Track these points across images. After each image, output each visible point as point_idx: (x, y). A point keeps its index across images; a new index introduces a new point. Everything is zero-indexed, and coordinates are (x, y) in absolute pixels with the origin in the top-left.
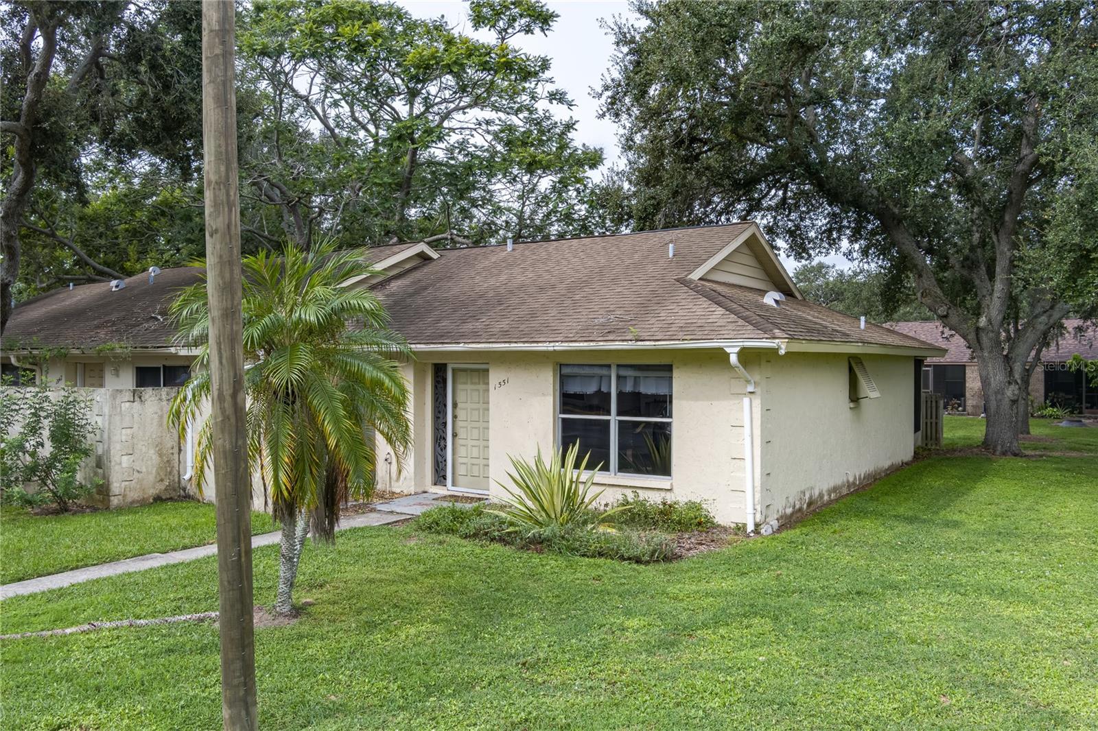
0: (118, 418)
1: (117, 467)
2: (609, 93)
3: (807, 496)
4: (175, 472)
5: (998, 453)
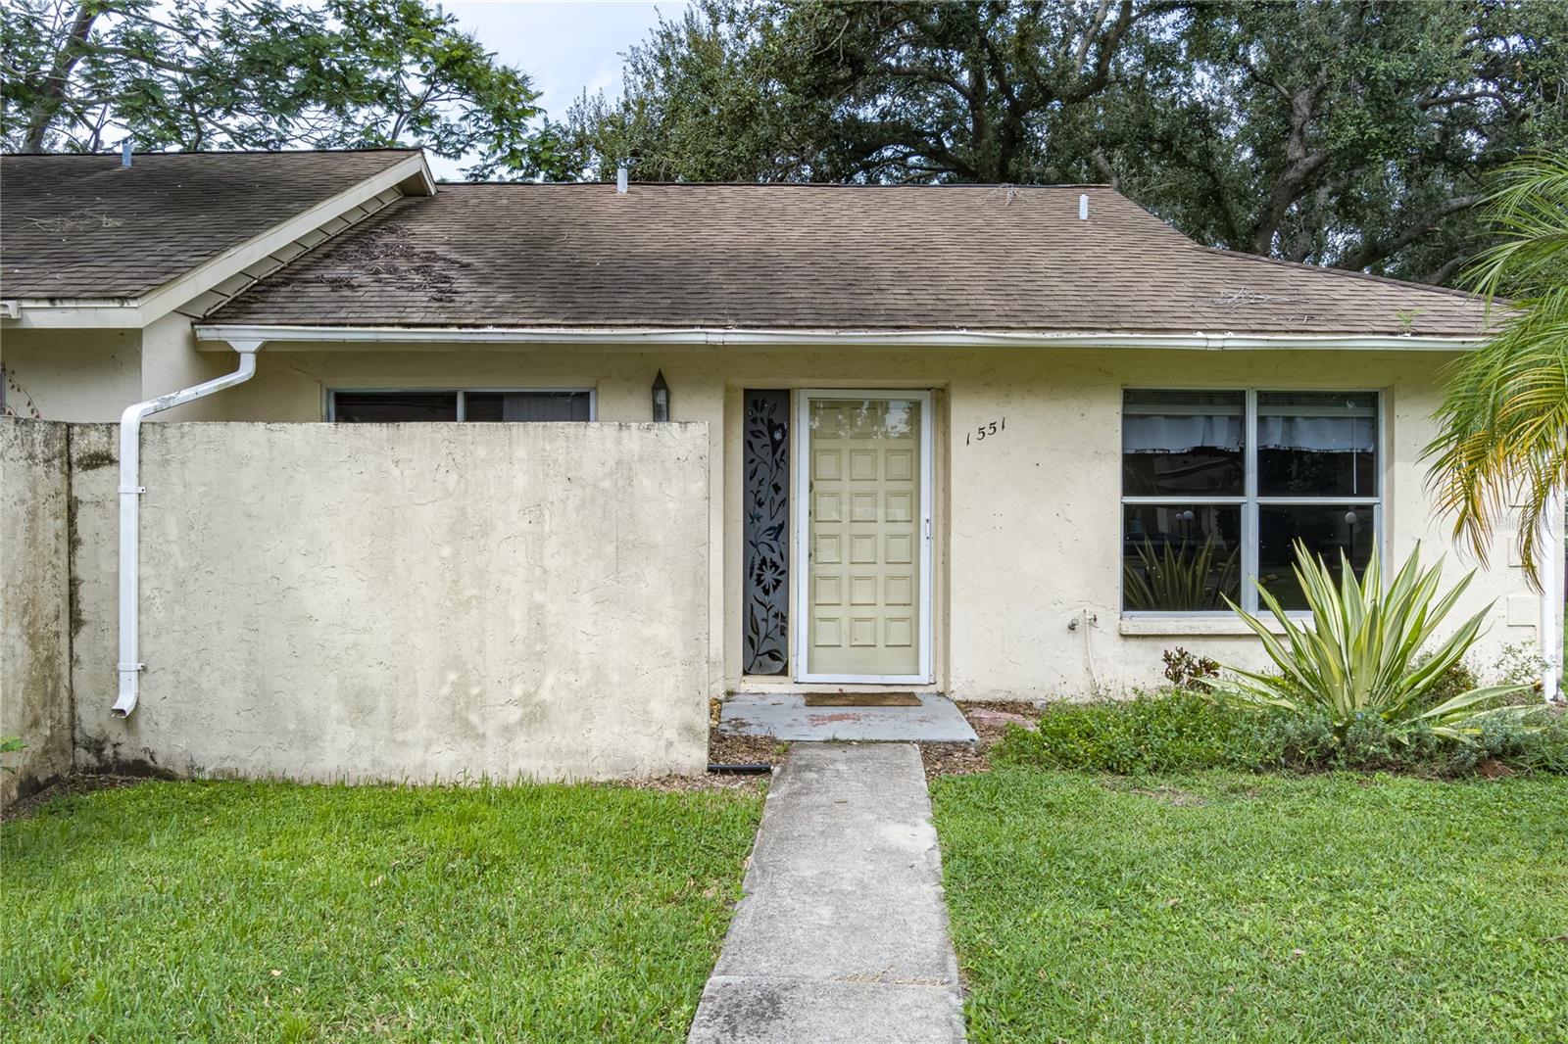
4: (64, 695)
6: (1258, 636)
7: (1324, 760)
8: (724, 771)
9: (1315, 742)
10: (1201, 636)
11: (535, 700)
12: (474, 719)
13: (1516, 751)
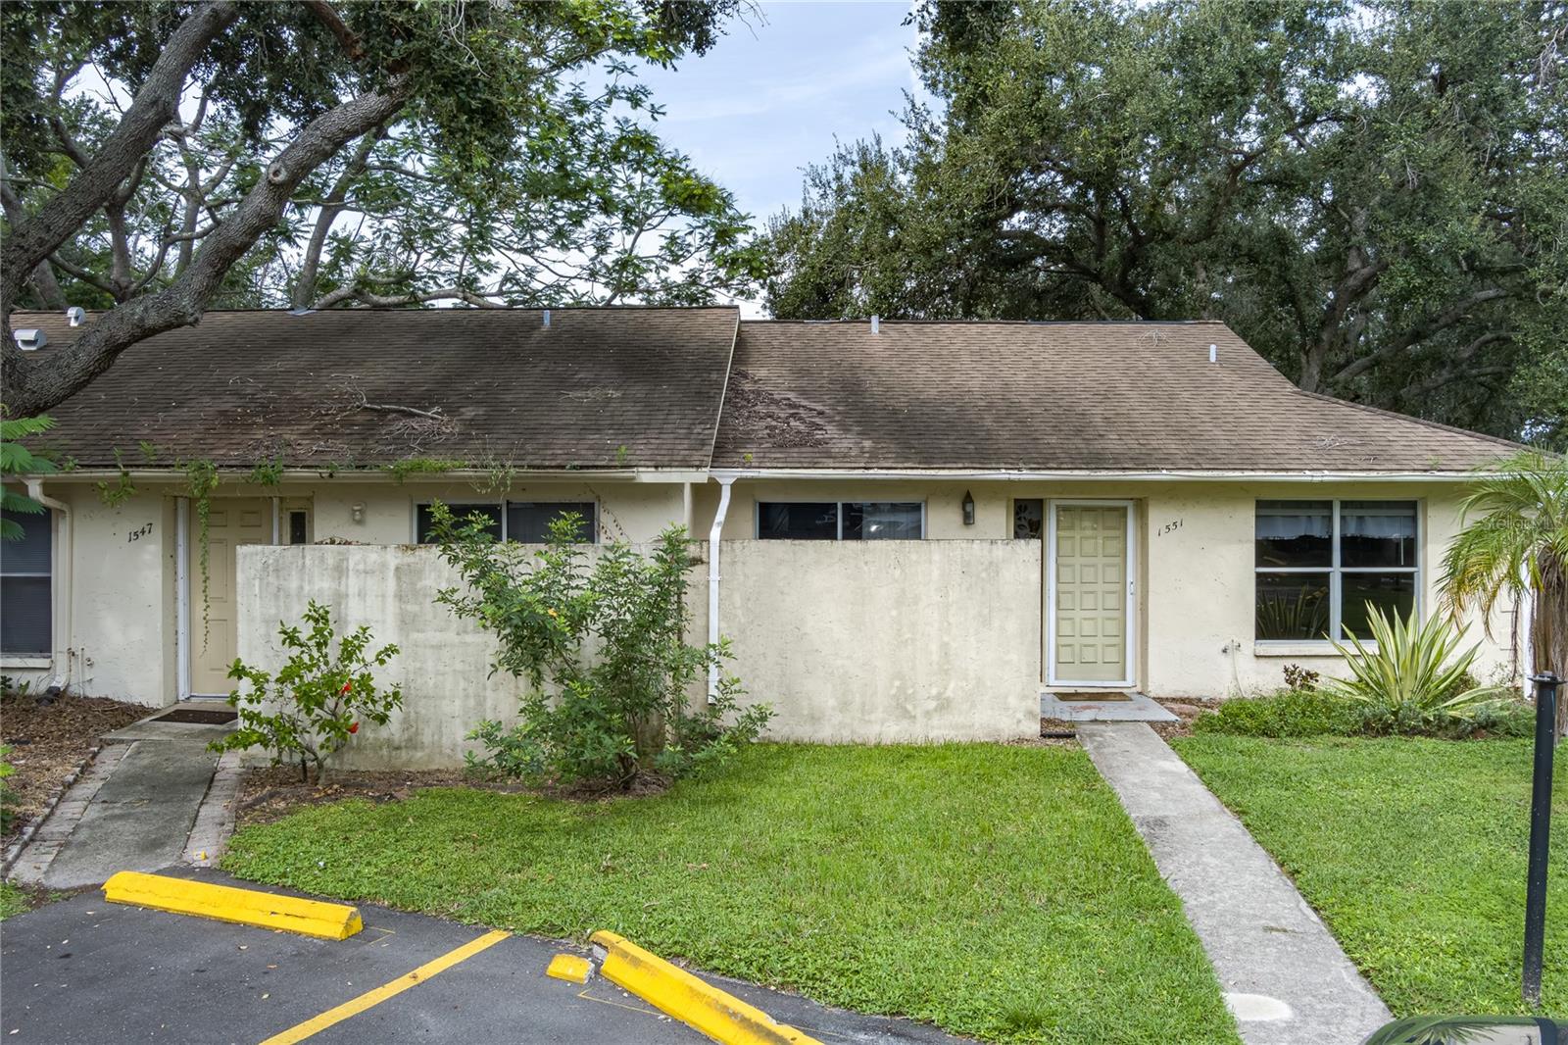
6: (1343, 656)
7: (1385, 730)
8: (1050, 736)
9: (1380, 720)
10: (1305, 656)
11: (944, 696)
12: (909, 707)
13: (1494, 724)
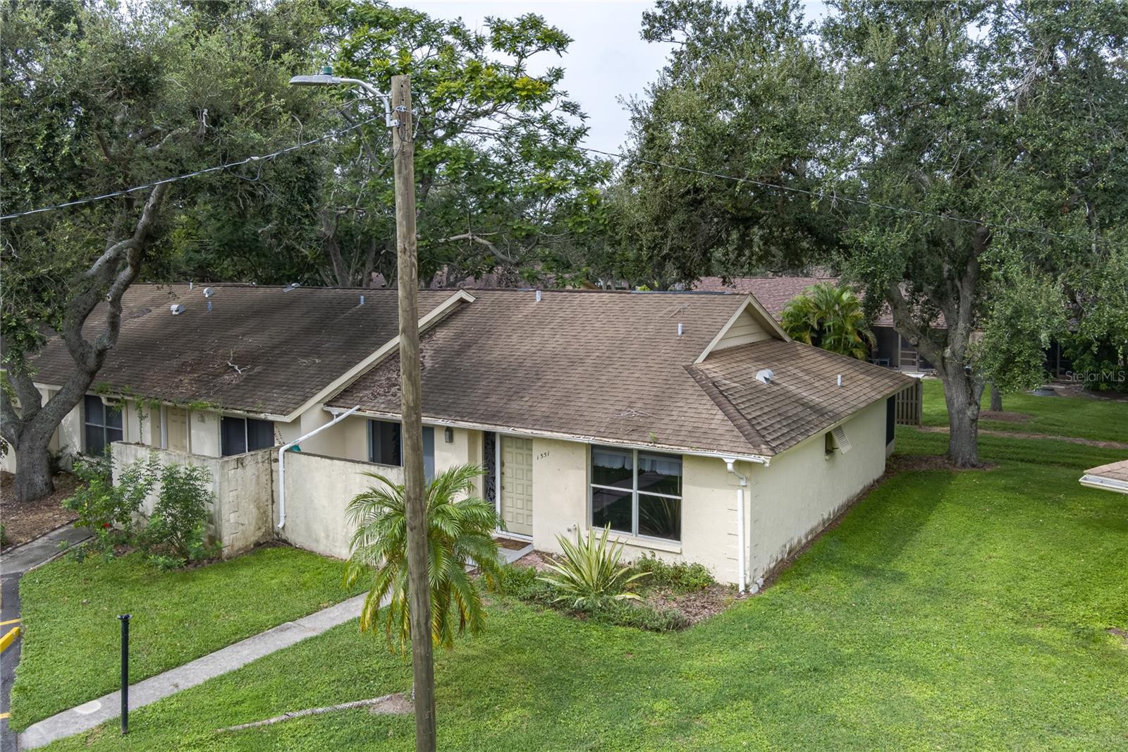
0: (226, 483)
1: (227, 524)
2: (625, 163)
3: (788, 546)
4: (270, 520)
5: (958, 465)
